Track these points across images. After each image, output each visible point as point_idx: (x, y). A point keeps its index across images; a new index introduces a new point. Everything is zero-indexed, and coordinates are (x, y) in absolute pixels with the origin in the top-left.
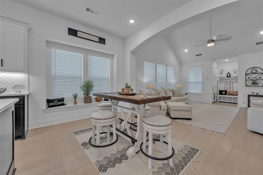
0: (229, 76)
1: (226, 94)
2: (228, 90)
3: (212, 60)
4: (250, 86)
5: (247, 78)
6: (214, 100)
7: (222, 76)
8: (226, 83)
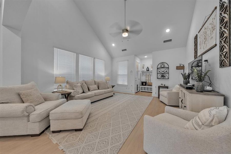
0: (148, 70)
1: (146, 85)
2: (148, 81)
3: (135, 55)
4: (160, 78)
5: (158, 71)
6: (137, 90)
7: (143, 70)
8: (146, 76)
